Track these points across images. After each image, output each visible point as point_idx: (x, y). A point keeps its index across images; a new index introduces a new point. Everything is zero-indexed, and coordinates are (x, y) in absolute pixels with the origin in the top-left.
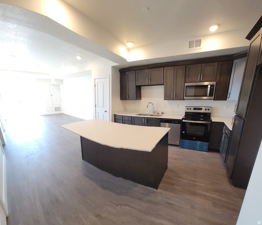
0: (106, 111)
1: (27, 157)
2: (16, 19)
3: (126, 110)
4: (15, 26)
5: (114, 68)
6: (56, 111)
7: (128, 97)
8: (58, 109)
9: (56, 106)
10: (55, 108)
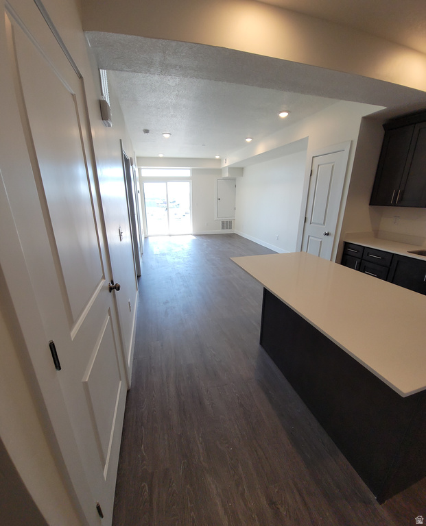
0: (328, 234)
1: (166, 302)
2: (181, 67)
3: (377, 235)
4: (178, 80)
5: (367, 120)
6: (223, 228)
7: (401, 199)
8: (227, 224)
9: (225, 219)
10: (223, 223)
